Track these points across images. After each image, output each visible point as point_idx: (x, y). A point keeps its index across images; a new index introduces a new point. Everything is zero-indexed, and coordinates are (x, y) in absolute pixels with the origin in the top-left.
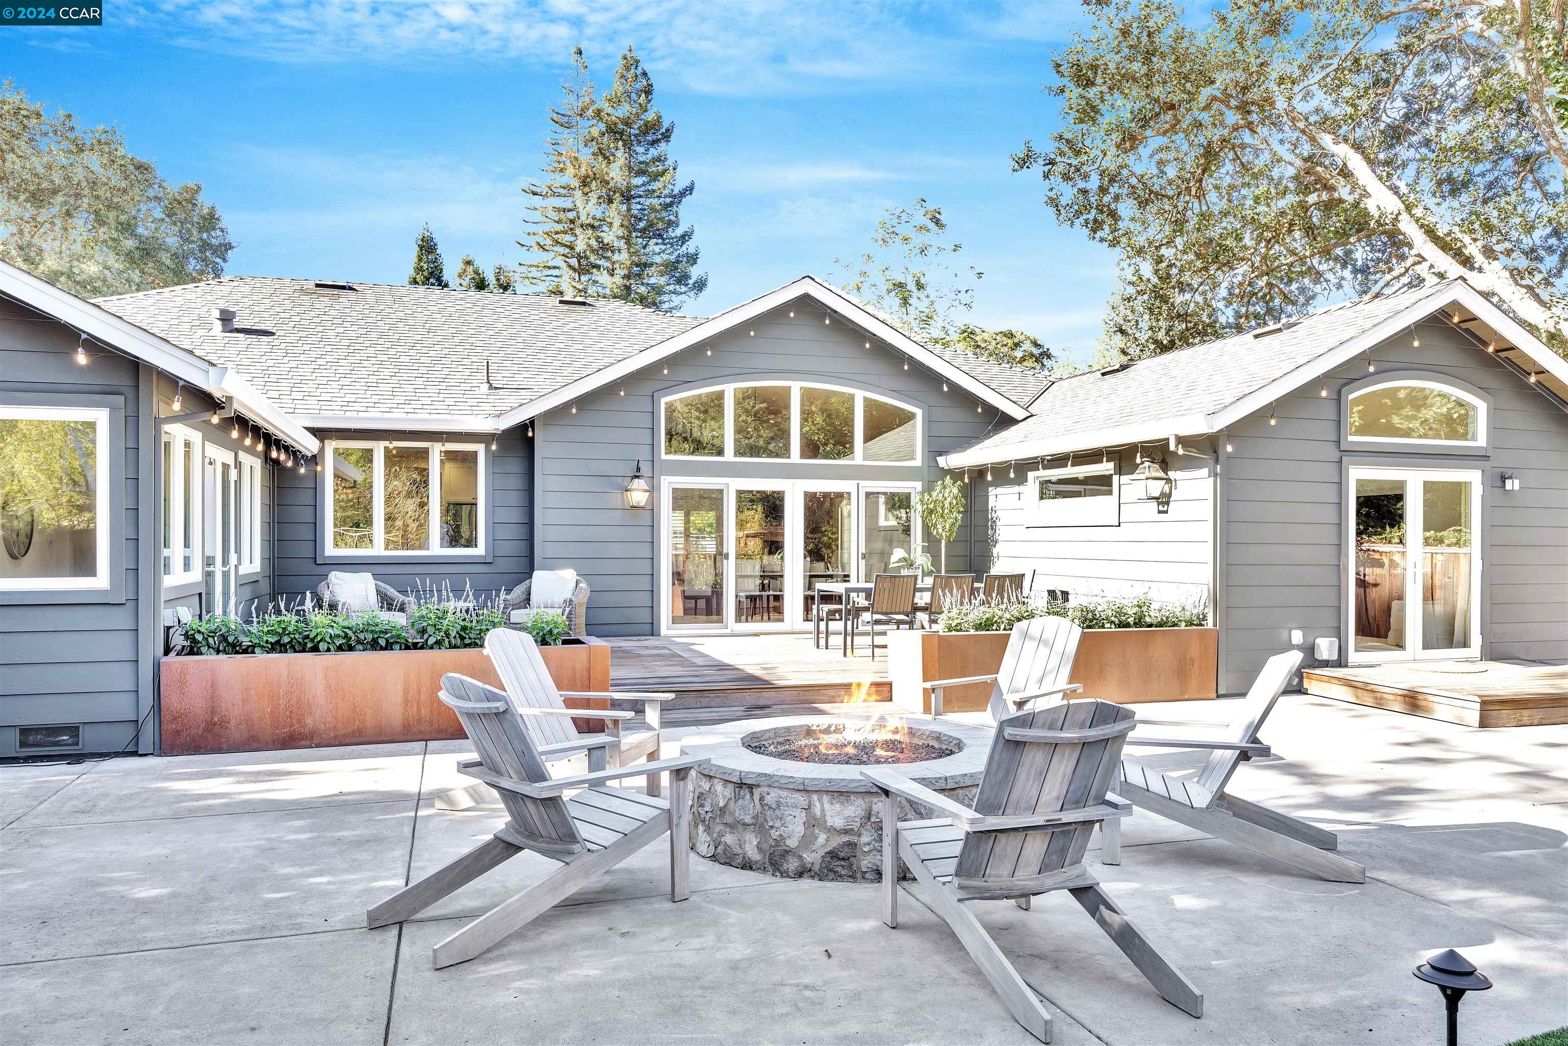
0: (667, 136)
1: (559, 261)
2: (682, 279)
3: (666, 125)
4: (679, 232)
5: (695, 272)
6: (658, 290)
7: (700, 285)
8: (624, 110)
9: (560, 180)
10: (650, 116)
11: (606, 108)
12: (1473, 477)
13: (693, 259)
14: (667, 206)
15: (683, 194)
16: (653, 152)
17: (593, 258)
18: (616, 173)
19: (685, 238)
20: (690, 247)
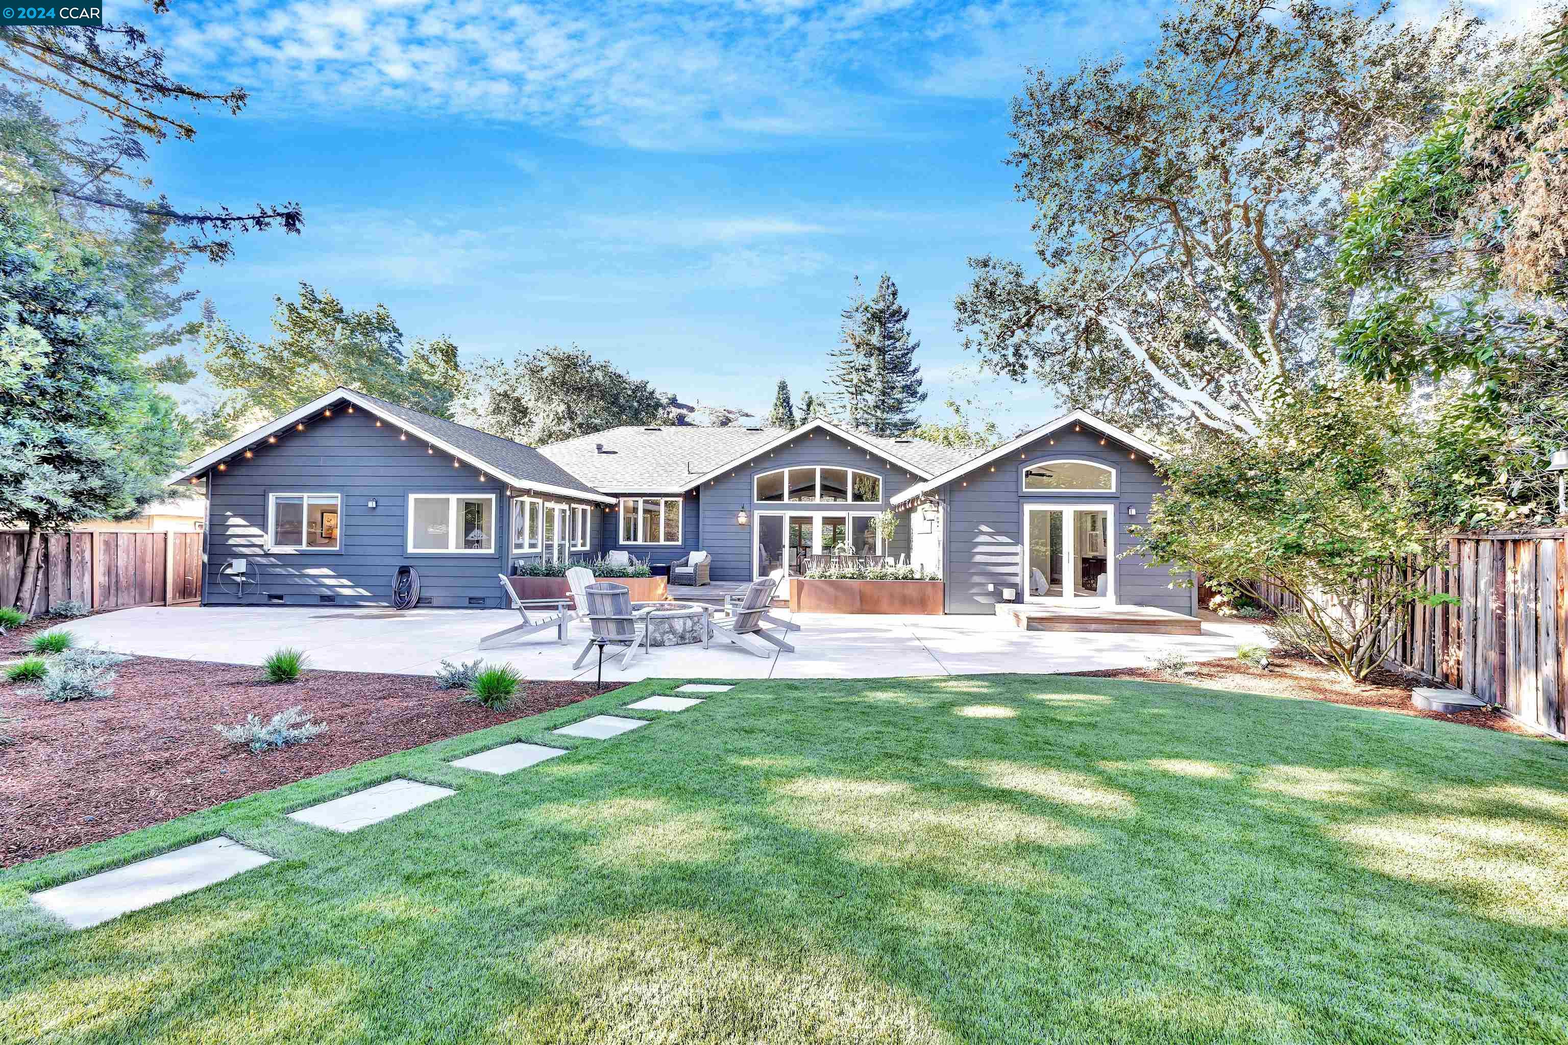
0: (905, 316)
1: (843, 389)
2: (914, 394)
3: (904, 311)
4: (911, 369)
5: (921, 390)
6: (900, 402)
7: (923, 397)
8: (881, 305)
9: (845, 347)
10: (895, 307)
11: (872, 304)
12: (1109, 509)
13: (920, 383)
14: (904, 355)
15: (914, 348)
16: (898, 326)
17: (863, 387)
18: (875, 339)
19: (915, 371)
20: (918, 376)
